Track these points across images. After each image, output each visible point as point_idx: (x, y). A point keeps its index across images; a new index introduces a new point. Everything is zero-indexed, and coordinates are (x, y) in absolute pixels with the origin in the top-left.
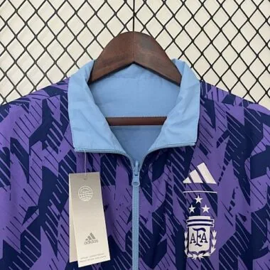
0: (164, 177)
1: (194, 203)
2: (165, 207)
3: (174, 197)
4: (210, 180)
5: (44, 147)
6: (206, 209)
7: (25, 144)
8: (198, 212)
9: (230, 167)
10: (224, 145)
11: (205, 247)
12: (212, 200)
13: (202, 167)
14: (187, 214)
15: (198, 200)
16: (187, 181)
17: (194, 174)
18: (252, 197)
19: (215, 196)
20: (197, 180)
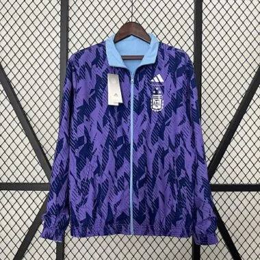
0: (144, 79)
1: (155, 90)
2: (143, 91)
3: (147, 87)
4: (162, 80)
5: (97, 67)
6: (160, 92)
7: (90, 65)
8: (157, 93)
9: (170, 75)
10: (167, 67)
11: (159, 107)
12: (162, 88)
13: (159, 76)
14: (152, 93)
15: (157, 89)
16: (152, 81)
17: (155, 78)
18: (177, 85)
19: (163, 87)
20: (157, 81)
